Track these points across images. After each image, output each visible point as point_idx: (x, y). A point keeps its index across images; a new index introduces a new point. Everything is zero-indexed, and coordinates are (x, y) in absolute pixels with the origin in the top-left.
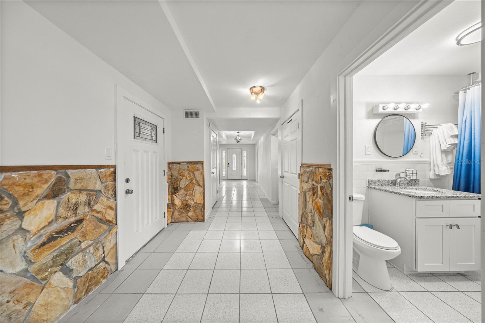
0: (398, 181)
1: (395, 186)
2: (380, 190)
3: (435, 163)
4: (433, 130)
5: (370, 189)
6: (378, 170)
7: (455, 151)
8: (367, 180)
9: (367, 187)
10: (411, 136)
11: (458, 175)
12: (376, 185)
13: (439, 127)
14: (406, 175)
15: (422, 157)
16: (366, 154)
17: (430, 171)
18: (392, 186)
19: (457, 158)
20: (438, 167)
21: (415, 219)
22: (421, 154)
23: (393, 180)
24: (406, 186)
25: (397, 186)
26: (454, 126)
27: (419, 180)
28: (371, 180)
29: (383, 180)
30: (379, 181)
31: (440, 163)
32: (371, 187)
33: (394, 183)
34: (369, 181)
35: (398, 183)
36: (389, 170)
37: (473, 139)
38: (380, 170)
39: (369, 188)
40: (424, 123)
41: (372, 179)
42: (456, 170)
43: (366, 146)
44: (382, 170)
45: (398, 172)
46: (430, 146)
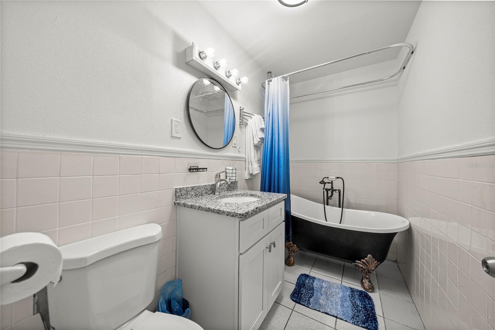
0: (218, 187)
1: (214, 194)
2: (192, 208)
3: (250, 160)
4: (249, 120)
5: (178, 207)
6: (192, 169)
7: (262, 147)
8: (174, 190)
9: (173, 204)
10: (231, 127)
11: (265, 173)
12: (189, 196)
13: (252, 116)
14: (226, 176)
15: (239, 152)
16: (172, 137)
17: (246, 170)
18: (211, 195)
19: (264, 155)
20: (252, 165)
21: (238, 257)
22: (240, 147)
23: (212, 185)
24: (226, 192)
25: (216, 194)
26: (262, 119)
27: (237, 181)
28: (180, 189)
29: (199, 187)
30: (193, 188)
31: (253, 160)
32: (179, 204)
33: (213, 190)
34: (176, 191)
35: (218, 189)
36: (206, 168)
37: (274, 134)
38: (195, 169)
39: (177, 205)
40: (242, 107)
41: (181, 187)
42: (263, 168)
43: (172, 120)
44: (197, 169)
45: (218, 172)
46: (246, 139)
